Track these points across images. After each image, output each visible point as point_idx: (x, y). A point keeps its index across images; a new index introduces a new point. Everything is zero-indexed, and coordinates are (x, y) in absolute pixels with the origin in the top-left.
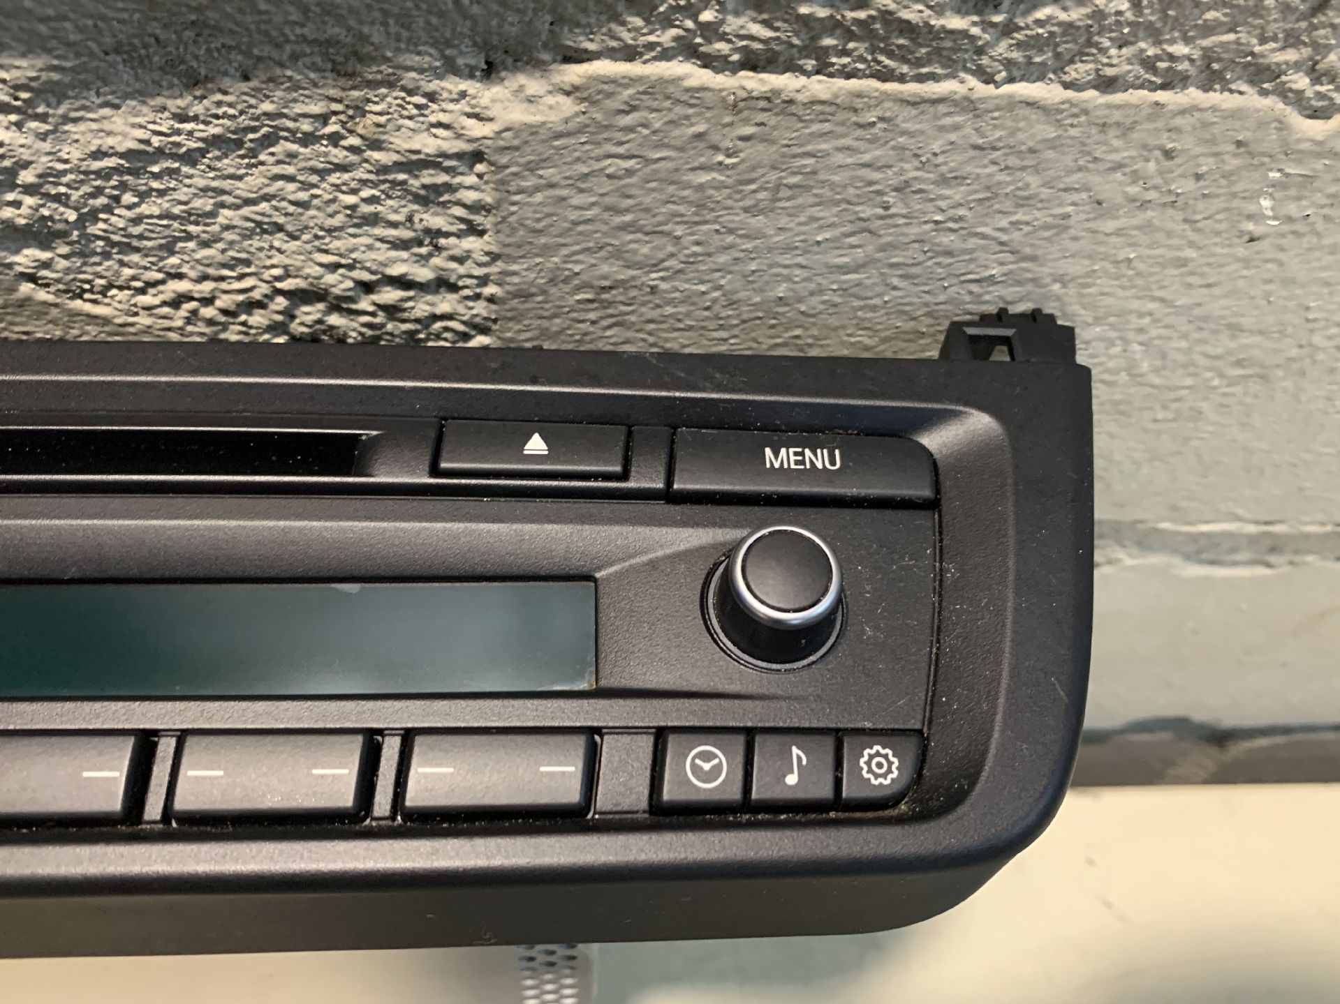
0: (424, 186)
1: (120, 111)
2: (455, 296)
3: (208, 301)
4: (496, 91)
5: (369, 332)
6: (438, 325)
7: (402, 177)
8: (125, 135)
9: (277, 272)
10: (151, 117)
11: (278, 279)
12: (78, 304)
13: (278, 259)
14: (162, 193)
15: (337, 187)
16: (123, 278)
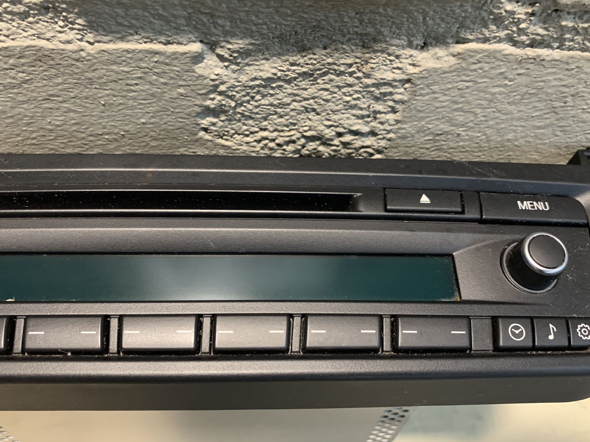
0: (381, 93)
1: (269, 62)
2: (374, 138)
3: (273, 140)
4: (425, 54)
5: (332, 153)
6: (363, 150)
7: (372, 89)
8: (268, 71)
9: (306, 128)
10: (281, 64)
11: (305, 131)
12: (220, 141)
13: (308, 123)
14: (272, 95)
15: (344, 94)
16: (242, 130)
